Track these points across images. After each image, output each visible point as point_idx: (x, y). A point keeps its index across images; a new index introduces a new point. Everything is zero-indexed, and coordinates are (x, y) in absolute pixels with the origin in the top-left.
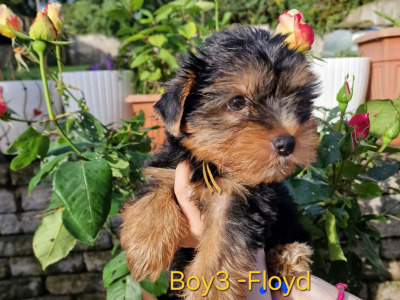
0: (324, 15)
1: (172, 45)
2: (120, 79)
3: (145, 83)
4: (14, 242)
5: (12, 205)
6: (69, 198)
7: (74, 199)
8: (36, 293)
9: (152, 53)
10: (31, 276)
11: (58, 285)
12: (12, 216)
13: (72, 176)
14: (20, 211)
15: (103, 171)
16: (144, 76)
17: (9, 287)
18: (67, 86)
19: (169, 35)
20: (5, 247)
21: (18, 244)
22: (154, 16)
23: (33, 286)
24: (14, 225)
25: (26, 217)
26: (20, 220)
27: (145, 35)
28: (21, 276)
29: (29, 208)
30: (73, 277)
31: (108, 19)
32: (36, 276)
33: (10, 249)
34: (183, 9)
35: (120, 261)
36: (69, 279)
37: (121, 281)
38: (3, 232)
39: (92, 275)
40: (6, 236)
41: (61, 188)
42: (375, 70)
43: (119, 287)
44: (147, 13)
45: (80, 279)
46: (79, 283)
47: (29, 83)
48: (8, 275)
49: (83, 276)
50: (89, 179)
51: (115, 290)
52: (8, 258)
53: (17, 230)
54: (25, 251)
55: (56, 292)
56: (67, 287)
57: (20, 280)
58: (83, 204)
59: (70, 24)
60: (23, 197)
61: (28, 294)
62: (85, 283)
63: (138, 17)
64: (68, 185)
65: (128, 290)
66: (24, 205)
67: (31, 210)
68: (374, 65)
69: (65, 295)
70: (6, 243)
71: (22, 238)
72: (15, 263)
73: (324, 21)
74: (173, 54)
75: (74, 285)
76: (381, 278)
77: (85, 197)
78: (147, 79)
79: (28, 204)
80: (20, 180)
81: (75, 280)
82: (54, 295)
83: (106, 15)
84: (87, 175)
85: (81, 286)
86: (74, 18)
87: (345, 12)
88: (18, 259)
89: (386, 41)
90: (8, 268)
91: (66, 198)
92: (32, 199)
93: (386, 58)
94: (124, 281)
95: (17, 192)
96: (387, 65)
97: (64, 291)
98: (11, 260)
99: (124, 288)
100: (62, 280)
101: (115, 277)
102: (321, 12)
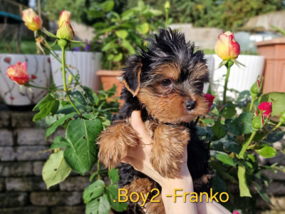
0: (231, 20)
1: (131, 38)
2: (94, 58)
3: (110, 63)
4: (10, 167)
5: (11, 140)
6: (76, 144)
7: (78, 145)
8: (22, 204)
9: (117, 42)
10: (20, 191)
11: (39, 199)
12: (10, 149)
13: (78, 129)
14: (16, 145)
15: (97, 127)
16: (110, 57)
17: (4, 198)
18: (68, 66)
19: (130, 30)
20: (3, 170)
21: (12, 169)
22: (121, 17)
23: (21, 198)
24: (11, 155)
25: (20, 150)
26: (15, 151)
27: (113, 29)
28: (13, 191)
29: (23, 143)
30: (50, 194)
31: (79, 11)
32: (24, 192)
33: (6, 172)
34: (141, 13)
35: (96, 187)
36: (47, 196)
37: (96, 200)
38: (3, 159)
39: (62, 193)
40: (5, 162)
41: (71, 137)
42: (268, 66)
43: (95, 204)
44: (116, 14)
45: (54, 195)
46: (54, 198)
47: (30, 57)
48: (4, 190)
49: (57, 193)
50: (88, 132)
51: (92, 205)
52: (5, 177)
53: (12, 158)
54: (17, 174)
55: (37, 204)
56: (45, 200)
57: (12, 194)
58: (84, 148)
59: (51, 12)
60: (19, 135)
61: (17, 204)
62: (58, 199)
63: (109, 16)
64: (75, 136)
65: (101, 206)
66: (19, 141)
67: (24, 145)
68: (268, 62)
69: (43, 206)
70: (4, 167)
71: (16, 165)
72: (10, 181)
73: (231, 24)
74: (131, 44)
75: (50, 200)
76: (263, 207)
77: (85, 144)
78: (112, 60)
79: (22, 141)
80: (18, 123)
81: (51, 196)
82: (35, 206)
83: (77, 8)
84: (87, 130)
85: (55, 200)
86: (54, 7)
87: (245, 19)
88: (12, 179)
89: (277, 47)
90: (4, 185)
91: (73, 144)
92: (25, 137)
93: (276, 57)
94: (99, 200)
95: (15, 132)
96: (276, 62)
97: (43, 203)
98: (7, 180)
99: (98, 205)
100: (42, 196)
101: (93, 197)
102: (229, 17)
